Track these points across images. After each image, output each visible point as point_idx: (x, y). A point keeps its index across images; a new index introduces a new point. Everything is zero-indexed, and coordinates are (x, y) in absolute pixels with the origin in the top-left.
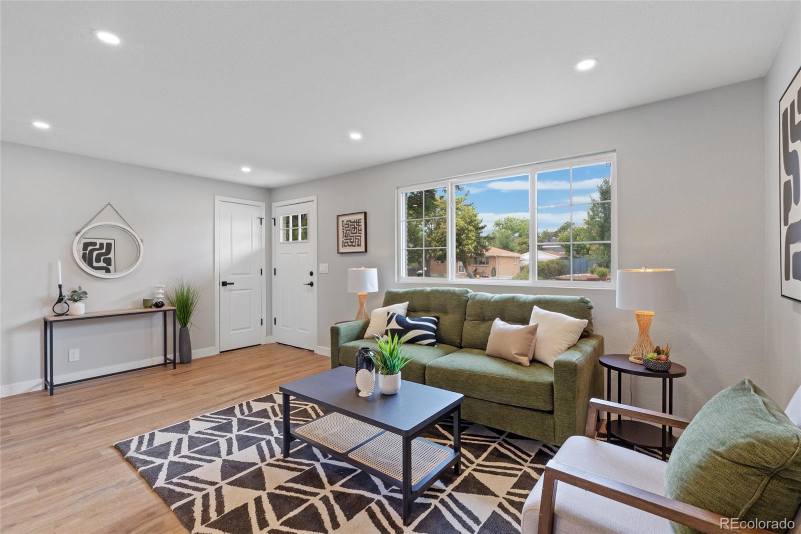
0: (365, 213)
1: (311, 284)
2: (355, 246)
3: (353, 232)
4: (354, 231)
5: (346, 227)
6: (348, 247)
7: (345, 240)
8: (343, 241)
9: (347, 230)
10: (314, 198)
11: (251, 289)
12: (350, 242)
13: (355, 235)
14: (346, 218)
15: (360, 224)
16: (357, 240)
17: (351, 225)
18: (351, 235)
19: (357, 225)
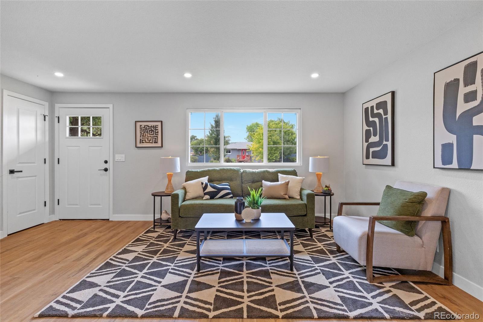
0: (162, 122)
1: (106, 170)
2: (152, 143)
3: (150, 133)
4: (152, 132)
5: (143, 130)
6: (145, 143)
7: (142, 138)
8: (141, 139)
9: (144, 132)
10: (111, 106)
11: (36, 176)
12: (148, 140)
13: (152, 136)
14: (143, 124)
15: (157, 129)
16: (154, 139)
17: (148, 129)
18: (148, 135)
19: (154, 129)
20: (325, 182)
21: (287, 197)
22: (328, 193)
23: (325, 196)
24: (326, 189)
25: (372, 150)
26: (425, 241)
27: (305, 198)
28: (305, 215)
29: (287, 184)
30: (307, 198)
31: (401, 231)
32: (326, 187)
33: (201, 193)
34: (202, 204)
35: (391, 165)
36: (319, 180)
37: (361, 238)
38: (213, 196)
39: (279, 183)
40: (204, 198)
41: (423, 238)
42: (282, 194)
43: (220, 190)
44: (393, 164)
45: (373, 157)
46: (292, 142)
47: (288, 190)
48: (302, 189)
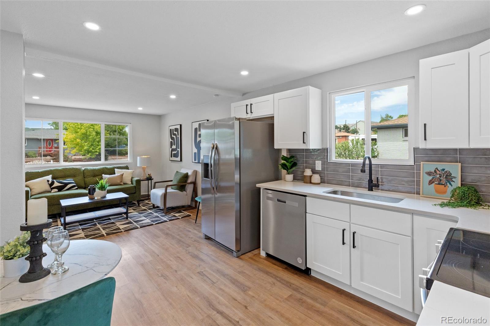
20: (149, 172)
21: (122, 183)
22: (149, 179)
23: (148, 180)
24: (149, 176)
25: (173, 152)
26: (188, 193)
27: (134, 183)
28: (135, 193)
29: (122, 175)
30: (136, 183)
31: (179, 190)
32: (149, 175)
33: (48, 188)
34: (53, 195)
35: (180, 160)
36: (144, 171)
37: (162, 195)
38: (60, 189)
39: (116, 175)
40: (52, 192)
41: (187, 192)
42: (119, 182)
43: (66, 184)
44: (181, 160)
45: (174, 157)
46: (119, 132)
47: (123, 180)
48: (132, 178)
